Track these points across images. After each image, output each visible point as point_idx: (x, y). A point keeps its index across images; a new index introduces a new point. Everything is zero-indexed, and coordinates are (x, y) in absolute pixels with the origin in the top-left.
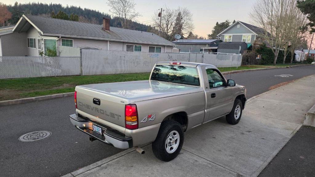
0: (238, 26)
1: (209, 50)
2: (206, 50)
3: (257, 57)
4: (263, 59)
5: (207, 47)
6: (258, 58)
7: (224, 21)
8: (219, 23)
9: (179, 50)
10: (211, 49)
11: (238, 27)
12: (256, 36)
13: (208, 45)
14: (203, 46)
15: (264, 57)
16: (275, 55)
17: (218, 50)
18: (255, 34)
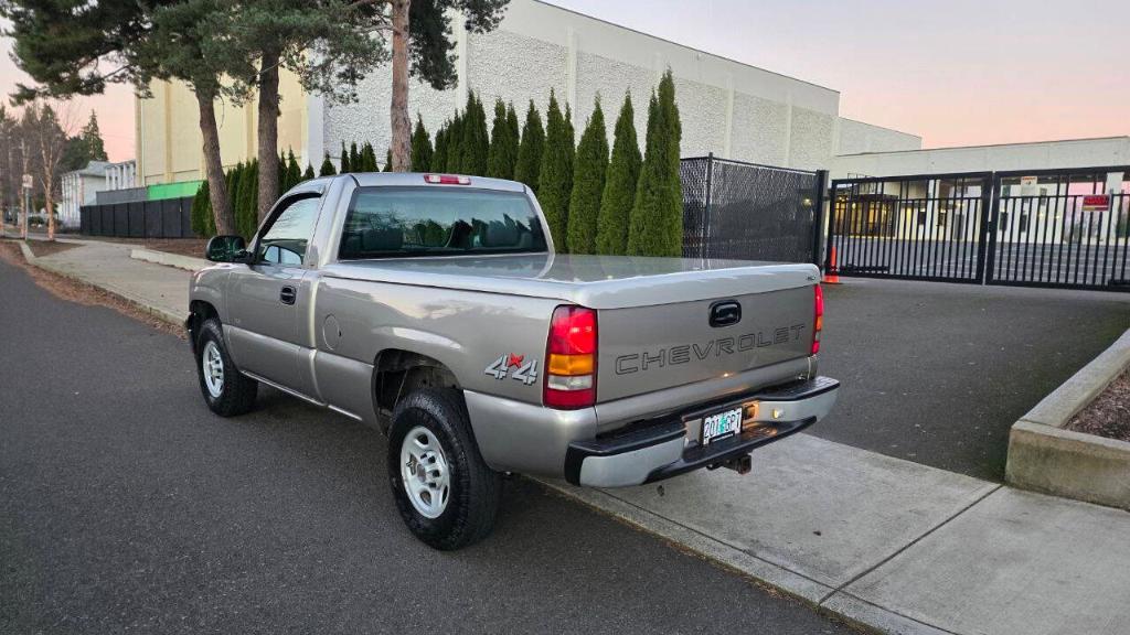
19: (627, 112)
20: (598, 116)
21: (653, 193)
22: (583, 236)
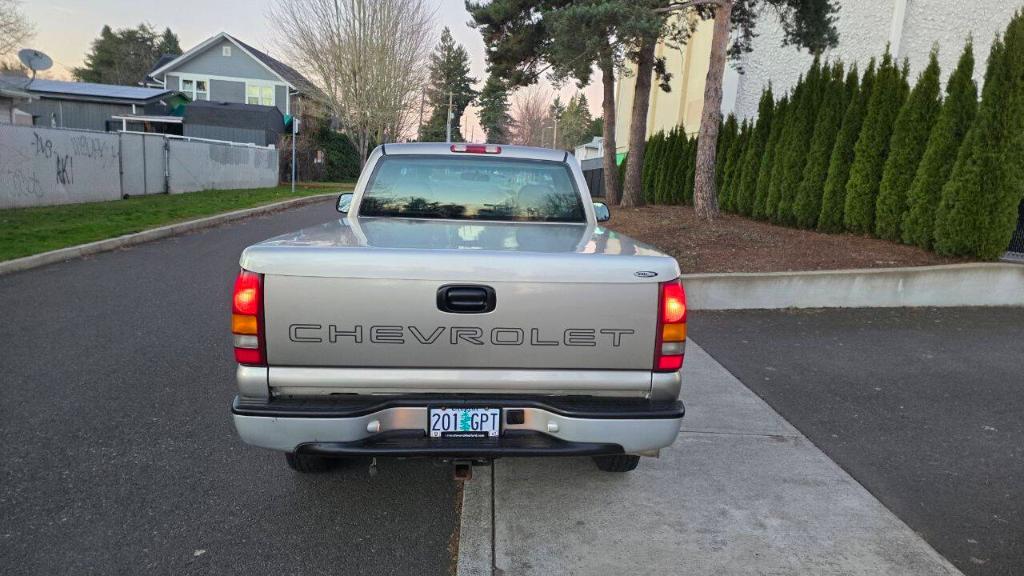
0: (226, 51)
1: (144, 126)
2: (131, 125)
3: (316, 157)
4: (331, 163)
5: (135, 116)
6: (319, 161)
7: (134, 27)
8: (114, 30)
9: (34, 118)
10: (152, 123)
11: (224, 54)
12: (291, 91)
13: (137, 106)
14: (117, 109)
15: (333, 158)
16: (361, 153)
17: (186, 128)
18: (288, 84)
19: (967, 63)
20: (933, 70)
21: (974, 162)
22: (891, 211)
